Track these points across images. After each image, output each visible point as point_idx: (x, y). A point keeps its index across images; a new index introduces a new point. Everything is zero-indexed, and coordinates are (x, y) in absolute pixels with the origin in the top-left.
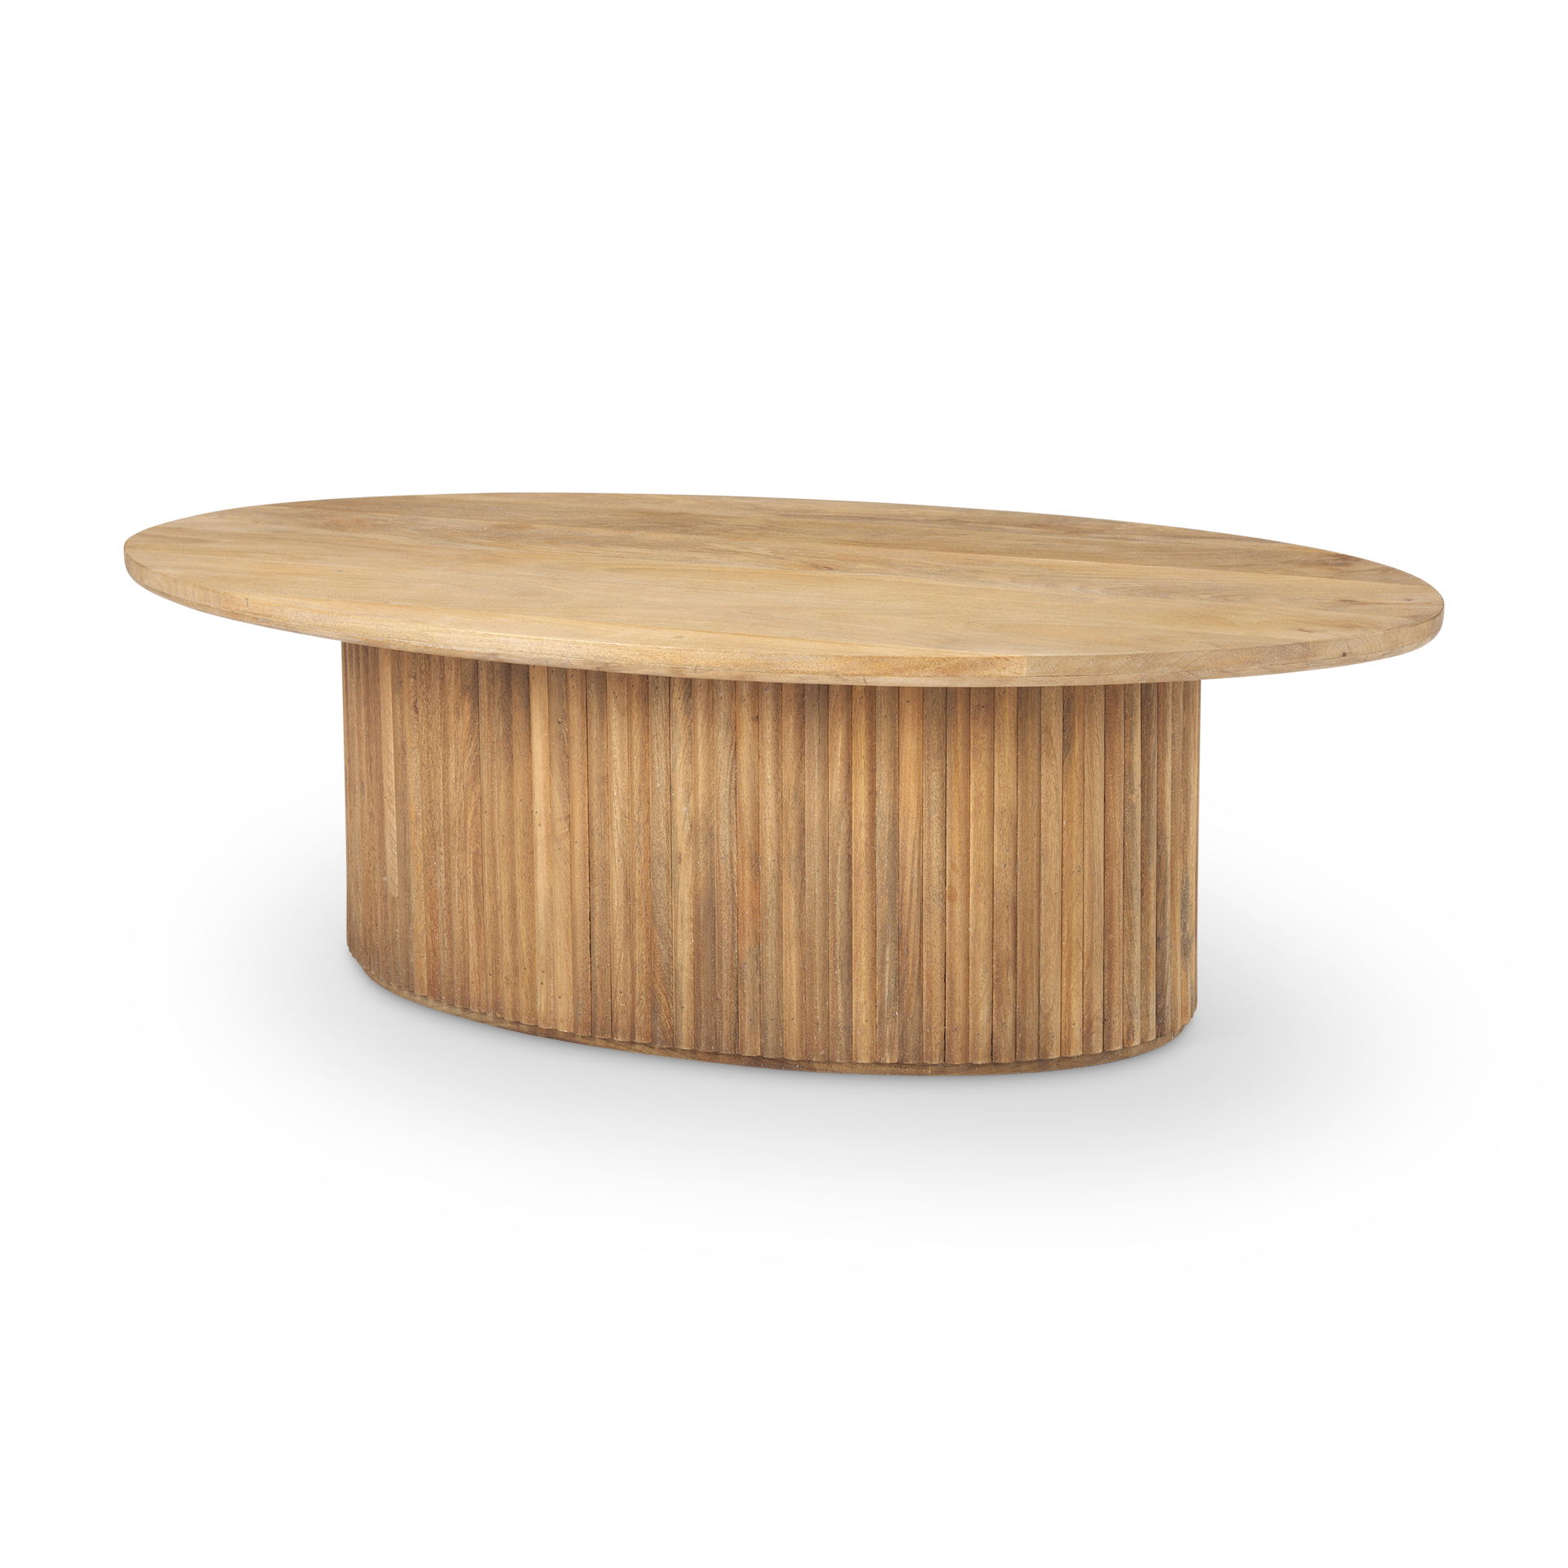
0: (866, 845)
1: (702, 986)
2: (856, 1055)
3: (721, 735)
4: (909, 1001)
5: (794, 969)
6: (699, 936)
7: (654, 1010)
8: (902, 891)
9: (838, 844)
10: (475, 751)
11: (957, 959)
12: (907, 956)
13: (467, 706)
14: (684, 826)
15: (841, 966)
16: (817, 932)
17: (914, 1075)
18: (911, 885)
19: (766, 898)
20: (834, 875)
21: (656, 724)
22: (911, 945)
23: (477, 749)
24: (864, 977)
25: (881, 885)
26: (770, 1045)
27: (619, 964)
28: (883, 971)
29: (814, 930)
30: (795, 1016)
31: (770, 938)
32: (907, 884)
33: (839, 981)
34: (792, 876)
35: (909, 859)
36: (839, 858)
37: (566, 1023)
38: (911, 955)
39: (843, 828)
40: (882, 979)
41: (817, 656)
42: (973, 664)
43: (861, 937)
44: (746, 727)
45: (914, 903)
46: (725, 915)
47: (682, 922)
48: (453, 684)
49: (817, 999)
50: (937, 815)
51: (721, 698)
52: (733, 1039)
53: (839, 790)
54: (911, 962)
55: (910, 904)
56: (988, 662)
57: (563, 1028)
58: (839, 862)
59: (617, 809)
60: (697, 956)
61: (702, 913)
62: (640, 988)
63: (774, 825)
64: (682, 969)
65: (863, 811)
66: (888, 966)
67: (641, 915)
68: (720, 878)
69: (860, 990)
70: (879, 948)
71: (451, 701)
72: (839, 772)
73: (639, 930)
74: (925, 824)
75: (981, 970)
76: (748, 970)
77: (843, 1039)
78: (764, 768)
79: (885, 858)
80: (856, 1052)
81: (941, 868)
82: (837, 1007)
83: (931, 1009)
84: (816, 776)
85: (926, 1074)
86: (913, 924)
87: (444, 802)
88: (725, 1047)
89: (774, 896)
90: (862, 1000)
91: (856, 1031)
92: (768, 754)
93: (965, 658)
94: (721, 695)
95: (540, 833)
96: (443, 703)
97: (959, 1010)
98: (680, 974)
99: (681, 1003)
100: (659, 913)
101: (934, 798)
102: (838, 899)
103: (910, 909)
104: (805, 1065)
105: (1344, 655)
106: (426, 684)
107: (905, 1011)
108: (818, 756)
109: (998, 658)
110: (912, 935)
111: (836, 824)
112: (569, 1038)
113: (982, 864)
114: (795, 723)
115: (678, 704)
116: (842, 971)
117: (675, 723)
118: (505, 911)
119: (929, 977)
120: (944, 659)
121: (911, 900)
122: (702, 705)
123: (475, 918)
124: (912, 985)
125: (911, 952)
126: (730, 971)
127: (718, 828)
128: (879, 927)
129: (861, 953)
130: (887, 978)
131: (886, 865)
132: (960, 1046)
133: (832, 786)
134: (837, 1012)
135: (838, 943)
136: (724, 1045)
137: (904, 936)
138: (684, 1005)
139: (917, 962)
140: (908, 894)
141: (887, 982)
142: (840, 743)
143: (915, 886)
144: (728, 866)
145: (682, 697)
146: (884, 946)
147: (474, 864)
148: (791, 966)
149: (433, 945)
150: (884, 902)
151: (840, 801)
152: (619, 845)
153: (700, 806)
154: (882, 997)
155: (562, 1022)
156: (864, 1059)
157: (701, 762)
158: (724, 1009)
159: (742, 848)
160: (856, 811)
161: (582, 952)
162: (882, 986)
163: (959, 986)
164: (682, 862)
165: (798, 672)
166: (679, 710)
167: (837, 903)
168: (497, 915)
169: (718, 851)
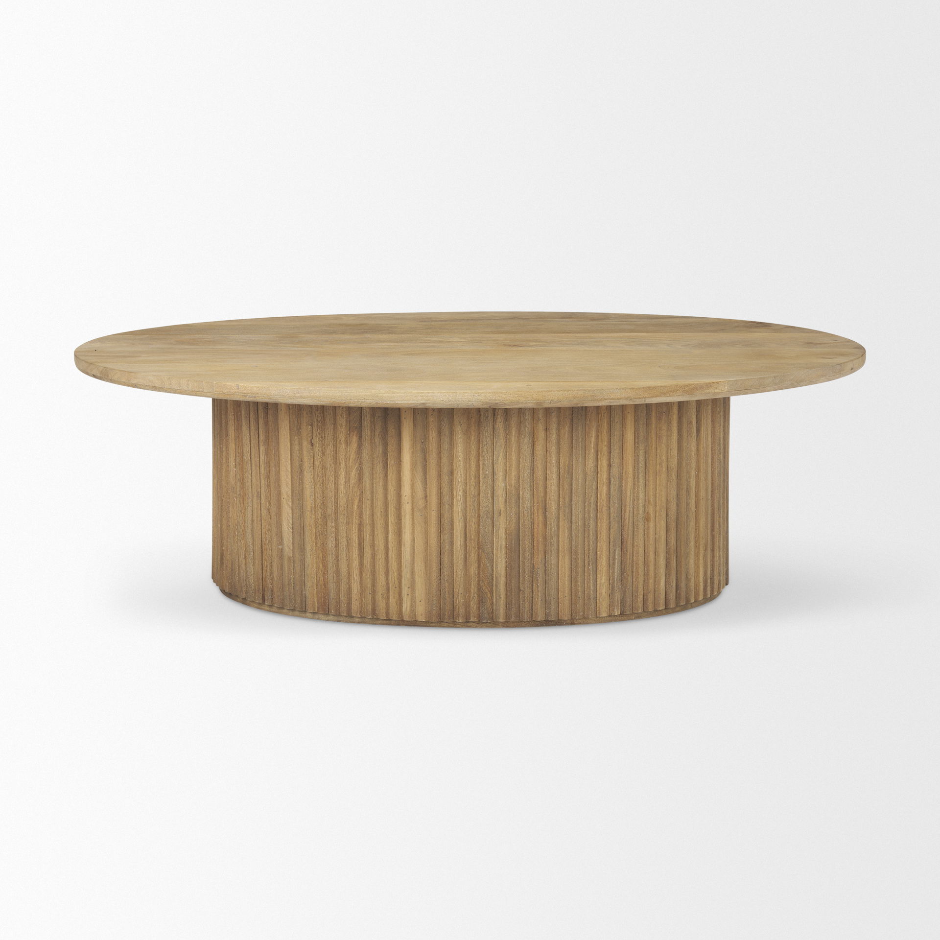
0: (606, 495)
1: (513, 584)
2: (599, 613)
3: (526, 441)
4: (627, 579)
5: (566, 568)
6: (511, 556)
7: (481, 601)
8: (624, 518)
9: (591, 496)
10: (360, 464)
11: (651, 553)
12: (626, 554)
13: (355, 439)
14: (503, 495)
15: (592, 564)
16: (579, 546)
17: (626, 620)
18: (629, 514)
19: (551, 530)
20: (589, 513)
21: (486, 437)
22: (628, 548)
23: (361, 463)
24: (605, 568)
25: (614, 516)
26: (552, 613)
27: (461, 577)
28: (614, 564)
29: (578, 545)
30: (567, 595)
31: (553, 553)
32: (627, 514)
33: (591, 572)
34: (566, 516)
35: (628, 500)
36: (592, 503)
37: (424, 616)
38: (628, 553)
39: (594, 487)
40: (614, 568)
41: (620, 389)
42: (701, 387)
43: (603, 546)
44: (541, 434)
45: (630, 524)
46: (526, 543)
47: (501, 549)
48: (344, 427)
49: (579, 583)
50: (642, 474)
51: (526, 420)
52: (531, 612)
53: (592, 465)
54: (628, 557)
55: (629, 525)
56: (709, 385)
57: (421, 618)
58: (592, 505)
59: (461, 489)
60: (509, 567)
61: (513, 543)
62: (473, 589)
63: (556, 488)
64: (500, 576)
65: (605, 476)
66: (617, 561)
67: (475, 548)
68: (524, 522)
69: (602, 576)
70: (612, 551)
71: (342, 437)
72: (592, 455)
73: (473, 557)
74: (636, 479)
75: (662, 558)
76: (541, 572)
77: (593, 605)
78: (551, 457)
79: (616, 501)
80: (599, 611)
81: (644, 504)
82: (590, 587)
83: (638, 582)
84: (580, 459)
85: (632, 619)
86: (629, 537)
87: (335, 496)
88: (526, 617)
89: (556, 528)
90: (603, 581)
91: (599, 599)
92: (553, 449)
93: (697, 384)
94: (526, 418)
95: (407, 508)
96: (335, 438)
97: (651, 581)
98: (499, 579)
99: (500, 596)
100: (487, 545)
101: (641, 465)
102: (591, 527)
103: (628, 528)
104: (572, 622)
105: (852, 369)
106: (322, 428)
107: (625, 585)
108: (582, 448)
109: (713, 383)
110: (629, 543)
111: (590, 484)
112: (427, 624)
113: (663, 499)
114: (569, 430)
115: (500, 425)
116: (593, 567)
117: (498, 436)
118: (381, 556)
119: (637, 564)
120: (687, 386)
121: (629, 523)
122: (514, 424)
123: (359, 562)
124: (629, 570)
125: (629, 552)
126: (529, 574)
127: (523, 494)
128: (612, 540)
129: (603, 555)
130: (616, 568)
131: (616, 505)
132: (651, 601)
133: (588, 463)
134: (590, 589)
135: (591, 551)
136: (526, 616)
137: (625, 543)
138: (502, 596)
139: (631, 557)
140: (627, 520)
141: (616, 570)
142: (593, 440)
143: (631, 515)
144: (529, 515)
145: (503, 421)
146: (615, 550)
147: (358, 531)
148: (565, 567)
149: (324, 582)
150: (615, 526)
151: (593, 472)
152: (462, 510)
153: (513, 482)
154: (613, 579)
155: (422, 615)
156: (604, 614)
157: (514, 457)
158: (526, 595)
159: (538, 503)
160: (601, 476)
161: (435, 574)
162: (614, 572)
163: (652, 568)
164: (502, 516)
165: (609, 399)
166: (501, 429)
167: (590, 529)
168: (375, 559)
169: (523, 507)
